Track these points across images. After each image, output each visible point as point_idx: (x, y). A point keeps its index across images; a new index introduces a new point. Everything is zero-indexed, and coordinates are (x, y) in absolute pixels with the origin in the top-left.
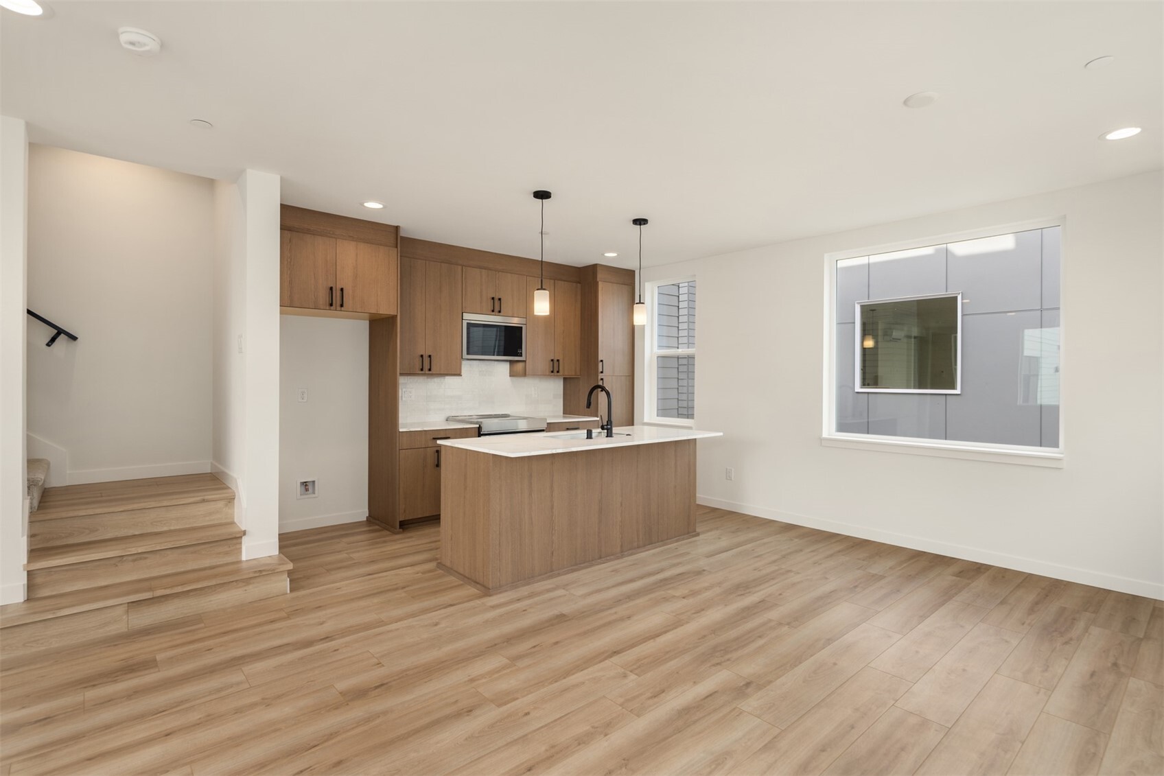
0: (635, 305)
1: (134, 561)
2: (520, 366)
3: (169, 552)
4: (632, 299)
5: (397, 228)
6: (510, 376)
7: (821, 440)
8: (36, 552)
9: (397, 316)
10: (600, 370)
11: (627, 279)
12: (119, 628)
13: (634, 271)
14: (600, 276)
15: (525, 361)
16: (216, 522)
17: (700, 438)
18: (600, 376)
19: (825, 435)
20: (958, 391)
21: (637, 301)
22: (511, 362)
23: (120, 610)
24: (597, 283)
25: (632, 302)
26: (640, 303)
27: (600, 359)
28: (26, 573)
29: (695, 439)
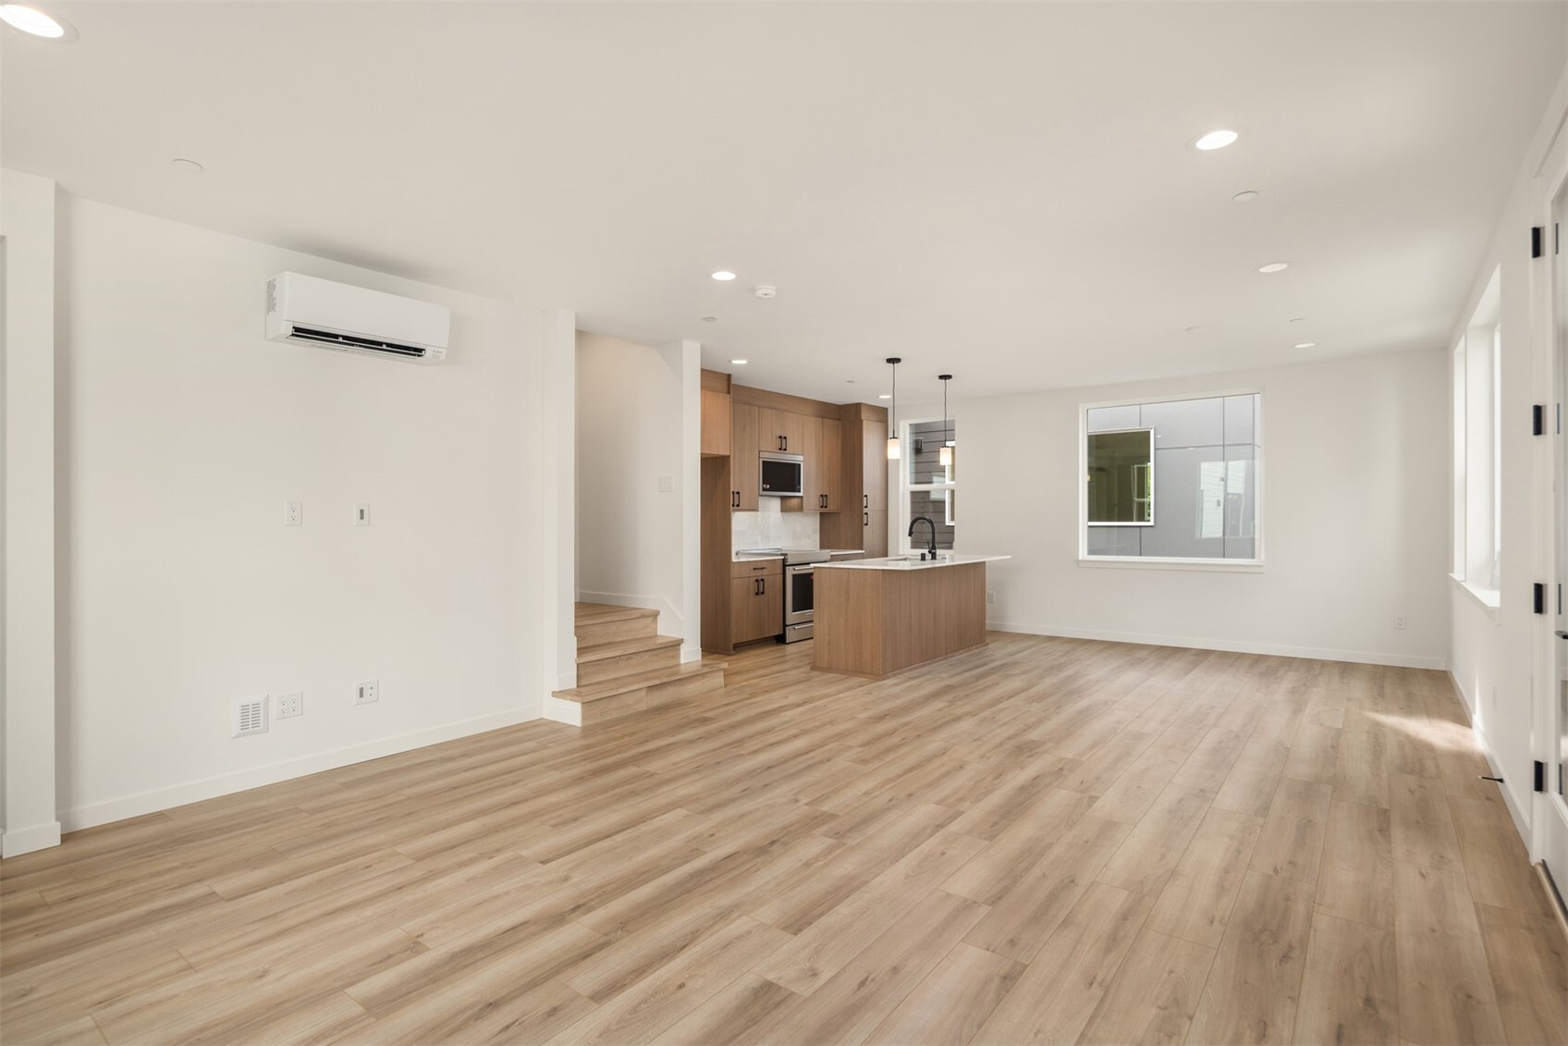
0: (889, 441)
1: (627, 659)
2: (795, 501)
3: (643, 654)
4: (886, 435)
5: (729, 376)
6: (782, 511)
7: (1078, 562)
8: (581, 651)
9: (729, 457)
10: (865, 505)
11: (882, 414)
12: (642, 707)
13: (887, 409)
14: (864, 415)
15: (801, 497)
16: (648, 635)
17: (990, 561)
18: (865, 510)
19: (1080, 558)
20: (1151, 523)
21: (891, 435)
22: (783, 498)
23: (643, 692)
24: (861, 421)
25: (886, 437)
26: (894, 438)
27: (865, 494)
28: (576, 666)
29: (984, 562)
